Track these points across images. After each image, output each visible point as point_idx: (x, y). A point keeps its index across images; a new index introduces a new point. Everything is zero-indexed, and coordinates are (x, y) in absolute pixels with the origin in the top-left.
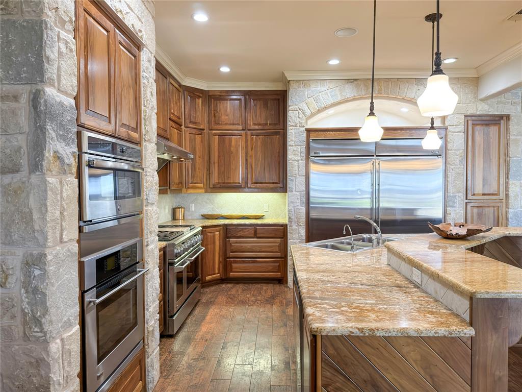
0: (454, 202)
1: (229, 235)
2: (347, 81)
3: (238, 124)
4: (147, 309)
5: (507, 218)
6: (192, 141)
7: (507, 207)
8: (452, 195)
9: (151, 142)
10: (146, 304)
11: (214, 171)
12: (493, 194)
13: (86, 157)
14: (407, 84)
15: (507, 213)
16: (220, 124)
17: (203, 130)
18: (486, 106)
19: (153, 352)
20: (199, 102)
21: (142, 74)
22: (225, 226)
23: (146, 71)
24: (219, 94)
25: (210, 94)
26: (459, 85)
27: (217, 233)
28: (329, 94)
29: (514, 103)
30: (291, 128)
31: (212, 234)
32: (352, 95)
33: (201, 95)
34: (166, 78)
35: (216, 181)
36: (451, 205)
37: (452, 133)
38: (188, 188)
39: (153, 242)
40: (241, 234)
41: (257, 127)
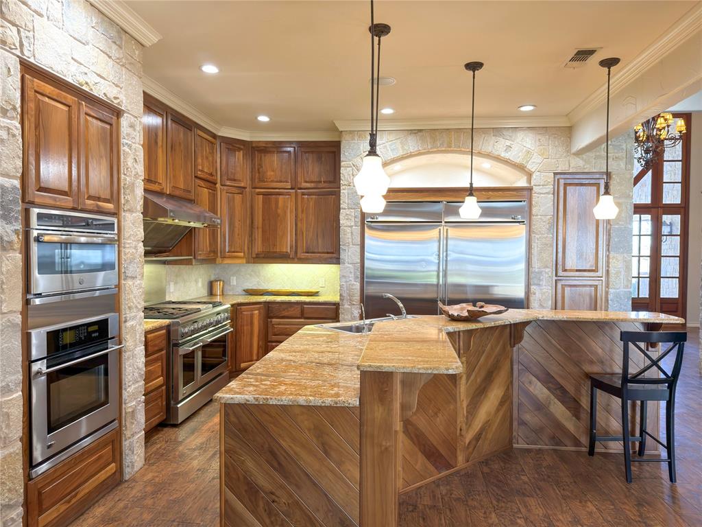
0: (540, 280)
1: (272, 315)
2: (410, 132)
3: (287, 182)
4: (125, 389)
5: (607, 300)
6: (231, 202)
7: (607, 286)
8: (537, 270)
9: (132, 211)
10: (123, 383)
11: (258, 236)
12: (589, 271)
13: (35, 233)
14: (484, 136)
15: (607, 293)
16: (264, 182)
17: (245, 188)
18: (581, 162)
19: (133, 435)
20: (240, 155)
21: (123, 141)
22: (267, 304)
23: (126, 138)
24: (264, 145)
25: (254, 145)
26: (547, 137)
27: (256, 312)
28: (388, 148)
29: (616, 158)
30: (344, 187)
31: (249, 313)
32: (416, 149)
33: (242, 147)
34: (191, 130)
35: (260, 249)
36: (536, 282)
37: (538, 195)
38: (223, 257)
39: (134, 318)
40: (285, 313)
41: (308, 185)
